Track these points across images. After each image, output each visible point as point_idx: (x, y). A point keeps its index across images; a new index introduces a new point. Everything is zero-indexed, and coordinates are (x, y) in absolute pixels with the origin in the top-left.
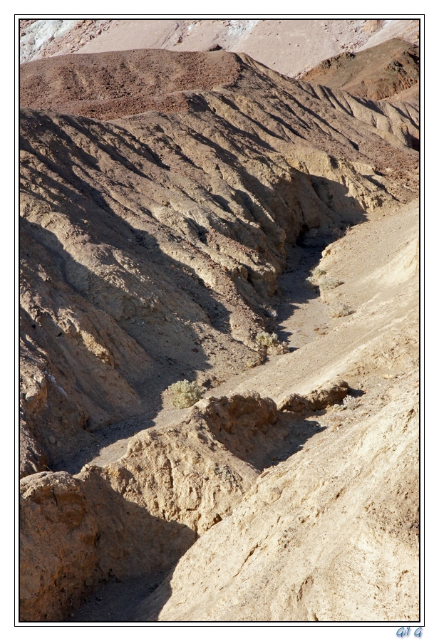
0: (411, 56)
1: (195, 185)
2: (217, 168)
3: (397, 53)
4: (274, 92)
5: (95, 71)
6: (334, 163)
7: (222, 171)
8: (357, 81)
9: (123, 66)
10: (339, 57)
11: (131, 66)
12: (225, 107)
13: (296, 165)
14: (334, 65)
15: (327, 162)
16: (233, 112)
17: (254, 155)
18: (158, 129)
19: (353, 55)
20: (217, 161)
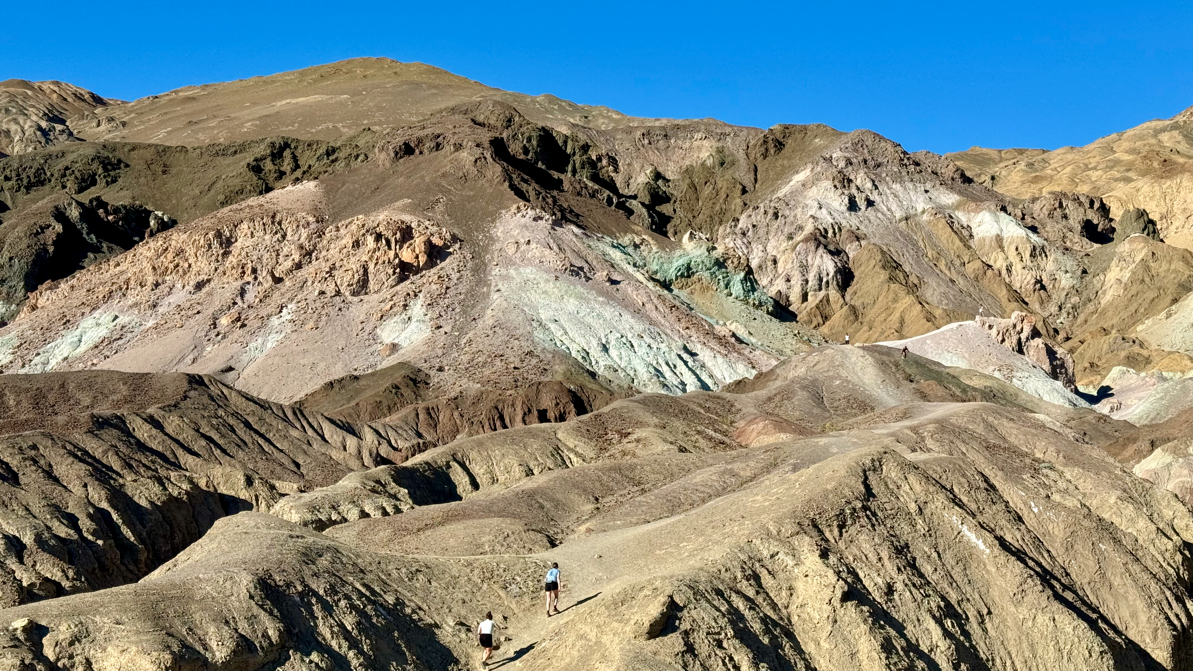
0: (411, 379)
1: (44, 502)
2: (85, 486)
3: (398, 378)
4: (221, 412)
5: (27, 390)
6: (249, 481)
7: (90, 489)
8: (353, 403)
9: (63, 386)
10: (343, 379)
11: (71, 386)
12: (147, 427)
13: (202, 484)
14: (337, 386)
15: (242, 480)
16: (154, 431)
17: (150, 473)
18: (34, 447)
19: (356, 378)
20: (87, 480)
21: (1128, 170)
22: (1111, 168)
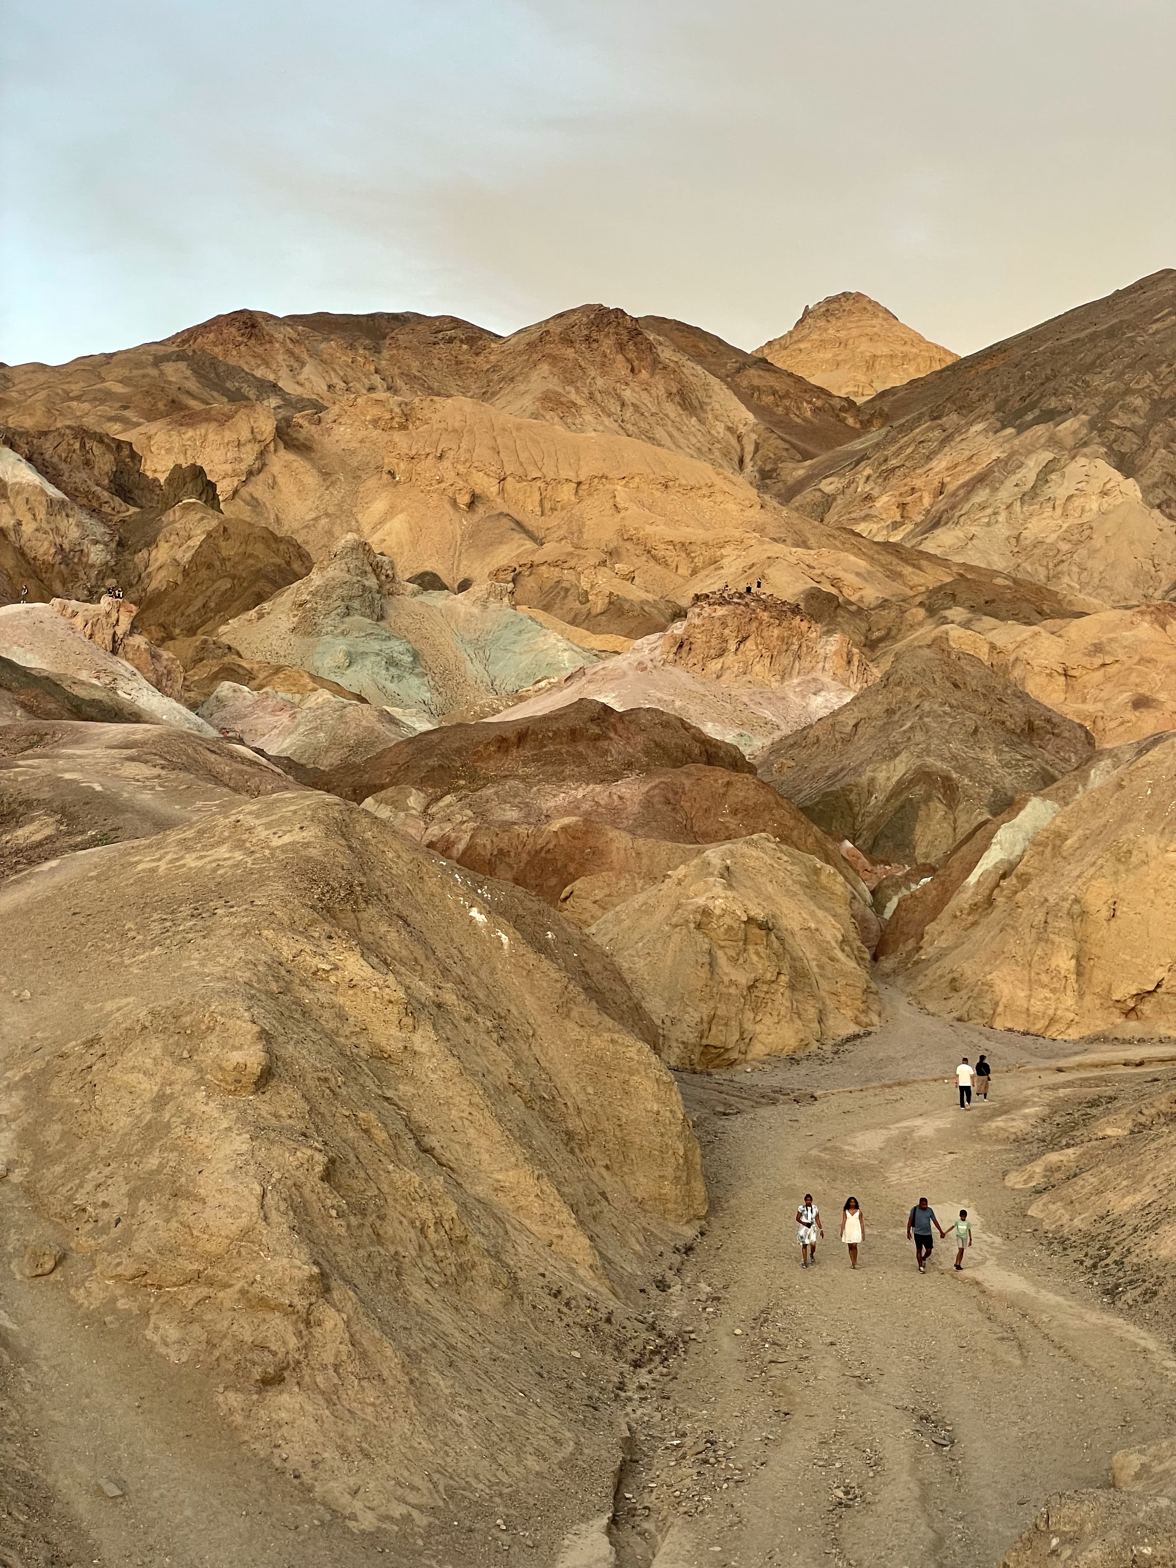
21: (125, 408)
22: (102, 402)
